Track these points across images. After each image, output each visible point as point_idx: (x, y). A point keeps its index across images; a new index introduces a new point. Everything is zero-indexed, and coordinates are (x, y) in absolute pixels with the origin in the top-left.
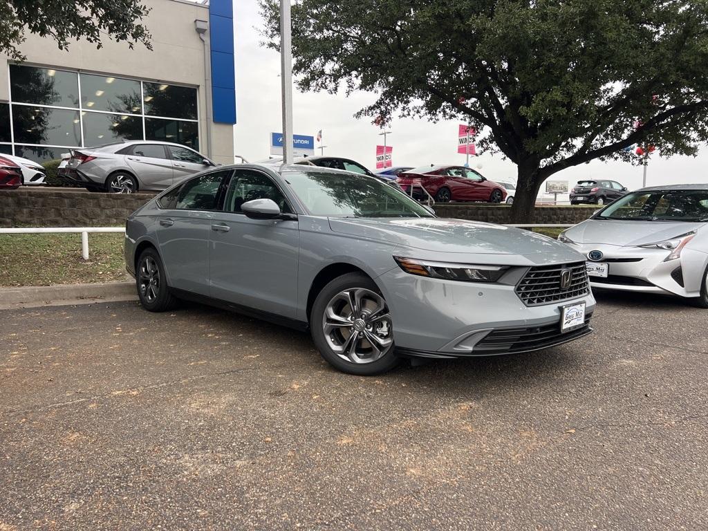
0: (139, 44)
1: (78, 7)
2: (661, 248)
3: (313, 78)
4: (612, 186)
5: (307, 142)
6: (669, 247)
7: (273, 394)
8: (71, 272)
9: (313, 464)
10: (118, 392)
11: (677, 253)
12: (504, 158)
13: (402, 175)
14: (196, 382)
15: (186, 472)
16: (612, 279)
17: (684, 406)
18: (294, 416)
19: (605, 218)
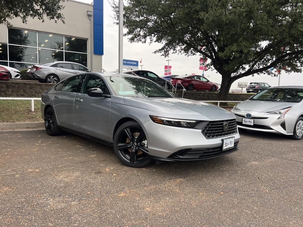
0: (59, 21)
1: (34, 5)
2: (277, 113)
3: (136, 37)
4: (265, 85)
5: (135, 63)
6: (280, 113)
7: (96, 173)
8: (25, 116)
9: (105, 204)
10: (30, 170)
11: (283, 116)
12: (217, 72)
13: (173, 79)
14: (65, 166)
15: (49, 207)
16: (255, 126)
17: (274, 183)
18: (103, 183)
19: (255, 100)
